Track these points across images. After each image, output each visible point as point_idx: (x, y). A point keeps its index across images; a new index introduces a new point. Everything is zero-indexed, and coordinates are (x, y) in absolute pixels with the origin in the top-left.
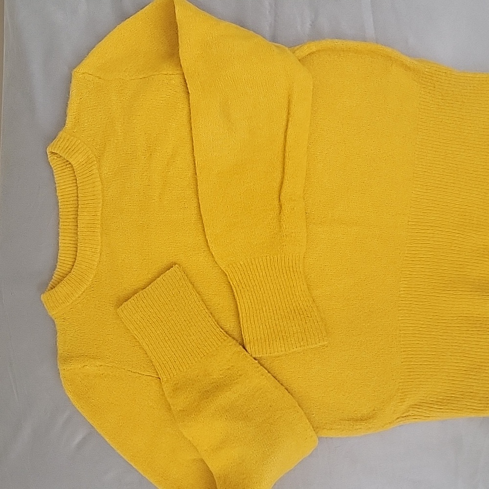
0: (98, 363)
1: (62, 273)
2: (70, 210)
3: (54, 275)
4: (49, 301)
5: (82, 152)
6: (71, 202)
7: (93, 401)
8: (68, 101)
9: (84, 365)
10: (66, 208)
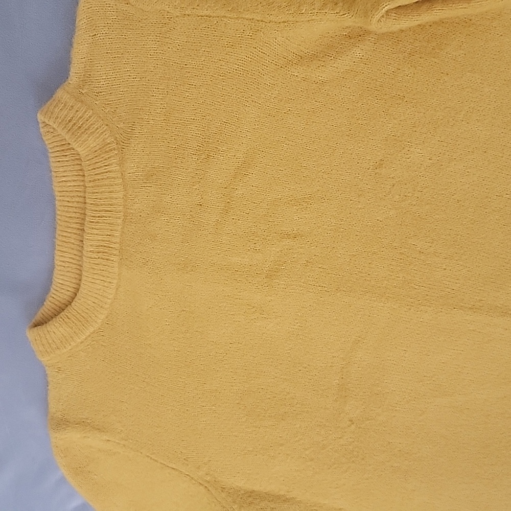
0: (105, 437)
1: (58, 300)
2: (74, 215)
3: (47, 301)
4: (38, 342)
5: (94, 132)
6: (75, 205)
7: (95, 477)
8: (72, 37)
9: (84, 435)
10: (67, 212)
